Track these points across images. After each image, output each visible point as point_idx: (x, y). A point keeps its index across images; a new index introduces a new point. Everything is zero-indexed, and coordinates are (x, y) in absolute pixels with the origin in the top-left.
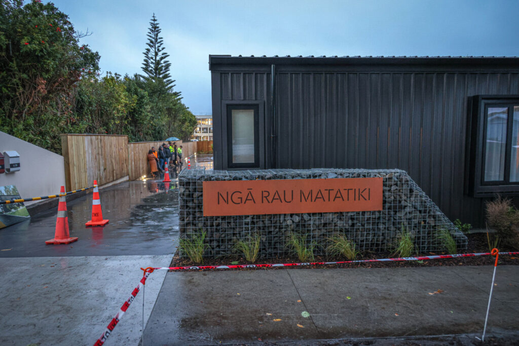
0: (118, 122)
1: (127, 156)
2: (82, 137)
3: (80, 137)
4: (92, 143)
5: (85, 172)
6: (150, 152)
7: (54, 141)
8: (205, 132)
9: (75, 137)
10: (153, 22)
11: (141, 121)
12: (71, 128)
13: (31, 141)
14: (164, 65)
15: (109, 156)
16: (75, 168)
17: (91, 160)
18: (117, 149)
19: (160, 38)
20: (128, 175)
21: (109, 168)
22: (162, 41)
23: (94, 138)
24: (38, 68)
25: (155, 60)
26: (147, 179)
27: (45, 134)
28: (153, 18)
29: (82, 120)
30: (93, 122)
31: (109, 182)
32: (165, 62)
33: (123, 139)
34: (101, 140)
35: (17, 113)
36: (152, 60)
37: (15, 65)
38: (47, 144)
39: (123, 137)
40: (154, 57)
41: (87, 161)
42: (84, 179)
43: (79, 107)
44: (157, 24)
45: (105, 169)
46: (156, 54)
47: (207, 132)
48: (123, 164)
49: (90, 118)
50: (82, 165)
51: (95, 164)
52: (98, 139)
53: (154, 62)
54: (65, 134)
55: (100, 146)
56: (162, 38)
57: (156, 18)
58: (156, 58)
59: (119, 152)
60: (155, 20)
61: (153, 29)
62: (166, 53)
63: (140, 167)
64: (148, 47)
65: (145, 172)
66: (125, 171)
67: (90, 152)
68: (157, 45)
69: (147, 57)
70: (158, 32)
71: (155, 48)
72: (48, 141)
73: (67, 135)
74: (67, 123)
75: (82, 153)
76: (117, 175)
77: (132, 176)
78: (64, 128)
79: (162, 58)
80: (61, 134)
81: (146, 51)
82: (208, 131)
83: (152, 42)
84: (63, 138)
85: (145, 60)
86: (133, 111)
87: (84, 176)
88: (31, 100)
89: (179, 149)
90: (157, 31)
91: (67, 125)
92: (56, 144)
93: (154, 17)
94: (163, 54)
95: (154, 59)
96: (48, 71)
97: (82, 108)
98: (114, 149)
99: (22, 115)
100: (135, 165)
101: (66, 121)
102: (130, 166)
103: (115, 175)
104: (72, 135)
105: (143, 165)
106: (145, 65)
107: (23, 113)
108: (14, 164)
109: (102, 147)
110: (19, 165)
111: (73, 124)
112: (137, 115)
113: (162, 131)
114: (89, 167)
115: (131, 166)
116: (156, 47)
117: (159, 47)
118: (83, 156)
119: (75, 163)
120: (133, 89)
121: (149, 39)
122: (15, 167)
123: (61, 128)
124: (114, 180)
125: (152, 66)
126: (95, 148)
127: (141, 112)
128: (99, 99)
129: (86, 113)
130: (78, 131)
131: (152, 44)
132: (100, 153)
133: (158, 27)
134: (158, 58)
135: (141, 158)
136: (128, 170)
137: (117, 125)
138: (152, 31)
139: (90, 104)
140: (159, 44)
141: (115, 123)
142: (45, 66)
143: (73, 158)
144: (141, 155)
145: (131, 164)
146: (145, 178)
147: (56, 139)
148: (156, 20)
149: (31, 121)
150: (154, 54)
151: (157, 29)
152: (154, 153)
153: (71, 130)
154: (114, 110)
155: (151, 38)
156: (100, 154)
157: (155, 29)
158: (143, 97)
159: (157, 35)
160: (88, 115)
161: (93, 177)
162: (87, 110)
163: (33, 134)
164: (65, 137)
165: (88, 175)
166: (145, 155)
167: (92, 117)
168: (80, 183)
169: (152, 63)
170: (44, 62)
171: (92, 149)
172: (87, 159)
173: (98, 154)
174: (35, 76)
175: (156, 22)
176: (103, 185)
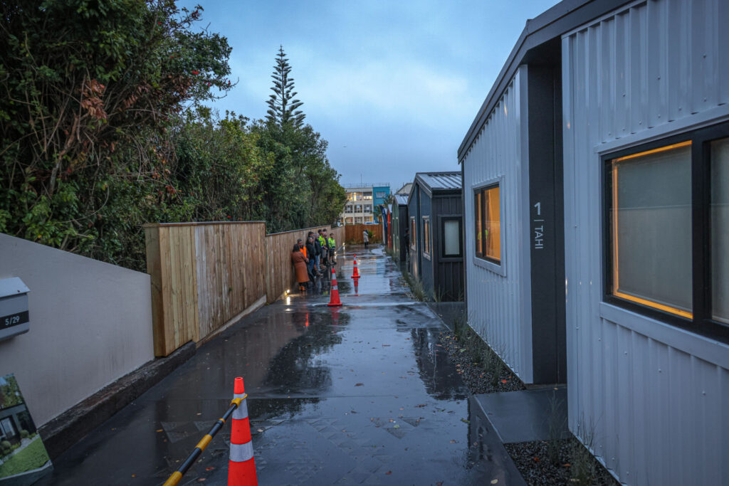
0: (245, 198)
1: (264, 259)
2: (188, 228)
3: (184, 228)
4: (207, 241)
5: (195, 302)
6: (296, 248)
7: (131, 239)
8: (349, 212)
9: (176, 229)
10: (280, 58)
11: (280, 196)
12: (168, 211)
13: (71, 245)
14: (295, 117)
15: (237, 262)
16: (174, 297)
17: (205, 275)
18: (249, 248)
19: (290, 80)
20: (266, 293)
21: (236, 287)
22: (293, 83)
23: (211, 228)
24: (84, 54)
25: (284, 111)
26: (292, 296)
27: (110, 225)
28: (280, 53)
29: (187, 196)
30: (206, 199)
31: (237, 314)
32: (297, 113)
33: (259, 228)
34: (224, 233)
35: (34, 174)
36: (278, 111)
37: (26, 46)
38: (113, 249)
39: (259, 225)
40: (282, 107)
41: (199, 280)
42: (192, 319)
43: (183, 170)
44: (286, 60)
45: (230, 290)
46: (285, 102)
47: (352, 212)
48: (258, 274)
49: (201, 191)
50: (189, 289)
51: (213, 284)
52: (218, 230)
53: (281, 113)
54: (155, 225)
55: (221, 246)
56: (292, 80)
57: (284, 53)
58: (284, 108)
59: (252, 251)
60: (282, 55)
61: (281, 68)
62: (298, 101)
63: (281, 277)
64: (274, 93)
65: (289, 283)
66: (261, 288)
67: (204, 258)
68: (285, 90)
69: (272, 107)
70: (288, 71)
71: (283, 94)
72: (116, 241)
73: (158, 227)
74: (160, 201)
75: (188, 263)
76: (249, 297)
77: (271, 294)
78: (153, 211)
79: (293, 108)
80: (145, 225)
81: (271, 98)
82: (353, 210)
83: (278, 85)
84: (148, 232)
85: (269, 112)
86: (267, 179)
87: (192, 311)
88: (70, 141)
89: (330, 239)
90: (286, 70)
91: (158, 204)
92: (137, 245)
93: (281, 50)
94: (293, 102)
95: (282, 109)
96: (110, 64)
97: (187, 171)
98: (245, 249)
99: (49, 179)
100: (275, 273)
101: (157, 197)
102: (268, 277)
103: (246, 298)
104: (168, 226)
105: (286, 272)
106: (269, 118)
107: (51, 174)
108: (9, 317)
109: (225, 246)
110: (24, 317)
111: (170, 202)
112: (273, 187)
113: (304, 211)
114: (203, 292)
115: (270, 277)
116: (285, 92)
117: (288, 92)
118: (190, 270)
119: (174, 287)
120: (266, 143)
121: (275, 82)
122: (13, 325)
123: (146, 210)
124: (244, 309)
125: (279, 119)
126: (213, 250)
127: (280, 180)
128: (216, 156)
129: (193, 182)
130: (179, 216)
131: (279, 89)
132: (222, 259)
133: (287, 65)
134: (287, 108)
135: (283, 259)
136: (265, 284)
137: (245, 204)
138: (279, 70)
139: (202, 166)
140: (288, 89)
141: (241, 200)
142: (101, 46)
143: (170, 277)
144: (283, 254)
145: (270, 272)
146: (288, 294)
147: (136, 235)
148: (284, 55)
149: (71, 196)
150: (281, 102)
151: (285, 67)
152: (301, 250)
153: (166, 214)
154: (240, 176)
155: (277, 81)
156: (223, 261)
157: (283, 67)
158: (282, 156)
159: (285, 76)
160: (197, 185)
161: (210, 311)
162: (196, 177)
163: (76, 227)
164: (153, 230)
165: (200, 308)
166: (289, 253)
167: (203, 188)
168: (183, 329)
169: (279, 115)
170: (101, 38)
171: (207, 254)
172: (199, 275)
173: (219, 261)
174: (79, 75)
175: (284, 58)
176: (226, 323)
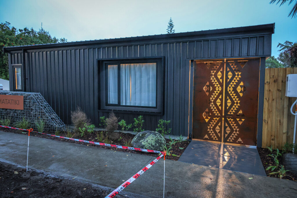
10: (170, 22)
19: (173, 30)
22: (174, 32)
28: (170, 20)
44: (172, 23)
56: (174, 30)
57: (171, 20)
90: (172, 27)
93: (171, 19)
121: (167, 32)
133: (173, 25)
138: (169, 27)
148: (172, 21)
151: (172, 26)
155: (168, 31)
175: (172, 22)
